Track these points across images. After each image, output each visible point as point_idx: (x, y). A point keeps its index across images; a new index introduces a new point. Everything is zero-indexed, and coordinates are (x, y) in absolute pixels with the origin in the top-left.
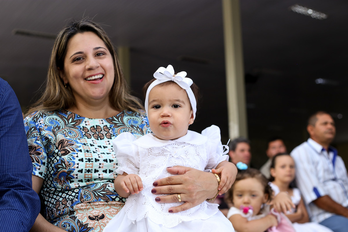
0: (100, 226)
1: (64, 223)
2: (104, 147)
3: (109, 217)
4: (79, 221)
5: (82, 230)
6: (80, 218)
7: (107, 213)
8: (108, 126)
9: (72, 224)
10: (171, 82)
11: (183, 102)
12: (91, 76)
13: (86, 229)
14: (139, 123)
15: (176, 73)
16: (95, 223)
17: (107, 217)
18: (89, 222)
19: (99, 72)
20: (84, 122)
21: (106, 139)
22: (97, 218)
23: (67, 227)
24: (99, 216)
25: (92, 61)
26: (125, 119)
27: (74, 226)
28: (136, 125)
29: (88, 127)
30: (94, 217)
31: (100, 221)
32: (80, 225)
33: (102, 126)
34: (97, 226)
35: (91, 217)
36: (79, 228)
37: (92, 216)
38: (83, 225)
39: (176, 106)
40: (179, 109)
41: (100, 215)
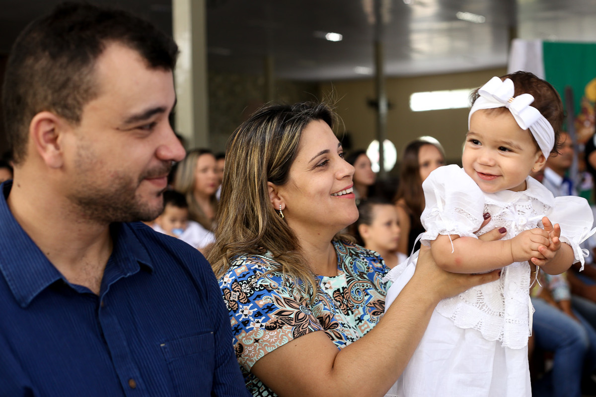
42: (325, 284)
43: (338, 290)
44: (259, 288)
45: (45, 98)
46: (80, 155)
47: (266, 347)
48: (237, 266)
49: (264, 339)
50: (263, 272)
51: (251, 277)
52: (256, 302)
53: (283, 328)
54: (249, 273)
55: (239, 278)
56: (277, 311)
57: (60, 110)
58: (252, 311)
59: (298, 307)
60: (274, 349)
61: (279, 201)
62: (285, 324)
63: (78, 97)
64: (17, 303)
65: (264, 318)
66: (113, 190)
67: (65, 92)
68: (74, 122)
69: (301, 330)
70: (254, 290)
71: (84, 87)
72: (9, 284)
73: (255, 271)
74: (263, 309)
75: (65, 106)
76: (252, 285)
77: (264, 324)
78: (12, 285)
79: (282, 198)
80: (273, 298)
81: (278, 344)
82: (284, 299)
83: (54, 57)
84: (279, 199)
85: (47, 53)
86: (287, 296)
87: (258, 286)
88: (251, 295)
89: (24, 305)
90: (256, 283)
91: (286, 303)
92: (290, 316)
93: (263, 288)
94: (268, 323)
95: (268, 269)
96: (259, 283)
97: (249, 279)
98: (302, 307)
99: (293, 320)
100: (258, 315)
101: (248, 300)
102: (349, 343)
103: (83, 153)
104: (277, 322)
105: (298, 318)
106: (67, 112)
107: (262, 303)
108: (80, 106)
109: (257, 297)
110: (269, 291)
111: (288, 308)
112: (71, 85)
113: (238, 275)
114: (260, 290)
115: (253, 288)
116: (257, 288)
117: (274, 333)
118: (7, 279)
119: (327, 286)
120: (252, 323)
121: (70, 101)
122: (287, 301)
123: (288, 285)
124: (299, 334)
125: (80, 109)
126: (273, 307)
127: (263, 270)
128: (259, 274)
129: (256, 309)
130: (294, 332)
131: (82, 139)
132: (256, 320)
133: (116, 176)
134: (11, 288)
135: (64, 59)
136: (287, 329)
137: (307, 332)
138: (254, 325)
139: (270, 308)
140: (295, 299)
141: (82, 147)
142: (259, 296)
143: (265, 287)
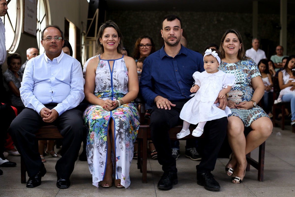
0: (236, 98)
2: (233, 73)
8: (235, 65)
10: (211, 55)
11: (215, 61)
12: (230, 47)
14: (247, 64)
15: (212, 52)
19: (233, 46)
20: (227, 65)
21: (234, 70)
25: (231, 42)
26: (242, 62)
28: (245, 64)
29: (229, 66)
31: (231, 97)
33: (233, 66)
37: (239, 95)
39: (212, 62)
40: (213, 63)
41: (231, 96)
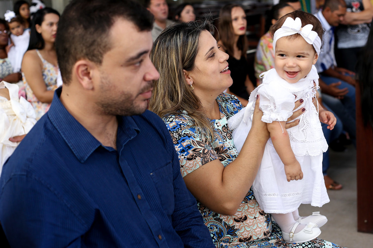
1: (211, 225)
3: (250, 218)
4: (225, 224)
5: (229, 232)
6: (226, 221)
7: (248, 214)
9: (220, 226)
13: (233, 231)
16: (240, 225)
17: (249, 218)
18: (235, 224)
22: (241, 220)
23: (215, 229)
24: (243, 218)
27: (222, 228)
30: (239, 219)
32: (227, 227)
34: (242, 226)
35: (236, 219)
36: (227, 230)
38: (230, 227)
42: (217, 124)
43: (224, 126)
44: (183, 135)
45: (82, 51)
46: (102, 82)
47: (187, 170)
48: (170, 121)
49: (186, 166)
50: (185, 126)
51: (178, 129)
52: (182, 143)
53: (196, 159)
54: (177, 126)
55: (171, 129)
56: (193, 149)
57: (90, 58)
58: (179, 149)
59: (204, 146)
60: (192, 171)
61: (190, 80)
62: (197, 156)
63: (101, 50)
64: (79, 161)
65: (186, 153)
66: (121, 100)
67: (92, 48)
68: (98, 63)
69: (206, 160)
70: (181, 137)
71: (103, 44)
72: (73, 150)
73: (180, 125)
74: (185, 148)
75: (94, 55)
76: (179, 134)
77: (186, 157)
78: (75, 151)
79: (191, 78)
80: (191, 141)
81: (194, 168)
82: (197, 141)
83: (86, 28)
84: (189, 78)
85: (82, 26)
86: (198, 139)
87: (183, 134)
88: (179, 139)
89: (82, 162)
90: (182, 132)
91: (198, 144)
92: (200, 152)
93: (185, 135)
94: (188, 156)
95: (188, 124)
96: (183, 132)
97: (177, 130)
98: (206, 146)
99: (201, 154)
100: (183, 151)
101: (177, 142)
102: (234, 159)
103: (104, 81)
104: (193, 155)
105: (204, 152)
106: (94, 58)
107: (185, 144)
108: (101, 55)
109: (182, 141)
110: (189, 137)
111: (199, 147)
112: (96, 43)
113: (171, 127)
114: (184, 136)
115: (180, 135)
116: (182, 135)
117: (191, 162)
118: (71, 148)
119: (218, 124)
120: (179, 156)
121: (96, 52)
122: (199, 143)
123: (199, 133)
124: (204, 162)
125: (102, 56)
126: (190, 147)
127: (185, 124)
128: (182, 127)
129: (182, 148)
130: (202, 161)
131: (103, 73)
132: (182, 154)
133: (123, 93)
134: (74, 152)
135: (92, 29)
136: (198, 159)
137: (209, 161)
138: (180, 157)
139: (189, 147)
140: (203, 141)
141: (103, 78)
142: (184, 140)
143: (187, 135)
